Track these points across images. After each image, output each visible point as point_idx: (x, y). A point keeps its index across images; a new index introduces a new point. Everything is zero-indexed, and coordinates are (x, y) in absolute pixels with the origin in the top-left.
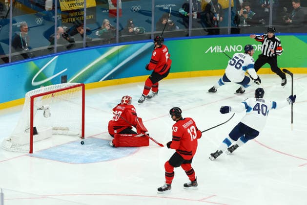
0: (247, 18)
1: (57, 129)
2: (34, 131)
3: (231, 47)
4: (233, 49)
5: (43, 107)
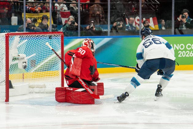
0: (186, 23)
1: (33, 88)
2: (9, 85)
3: (175, 45)
4: (177, 47)
5: (19, 56)
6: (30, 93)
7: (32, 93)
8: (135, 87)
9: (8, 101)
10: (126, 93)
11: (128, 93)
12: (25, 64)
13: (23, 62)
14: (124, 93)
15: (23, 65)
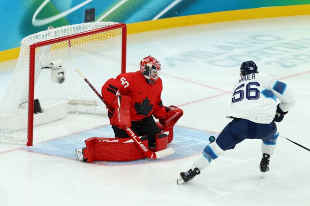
1: (76, 104)
2: (35, 107)
5: (52, 64)
6: (71, 113)
7: (74, 113)
8: (210, 161)
9: (32, 145)
10: (196, 169)
11: (199, 170)
12: (61, 75)
13: (59, 73)
14: (193, 170)
15: (59, 76)
